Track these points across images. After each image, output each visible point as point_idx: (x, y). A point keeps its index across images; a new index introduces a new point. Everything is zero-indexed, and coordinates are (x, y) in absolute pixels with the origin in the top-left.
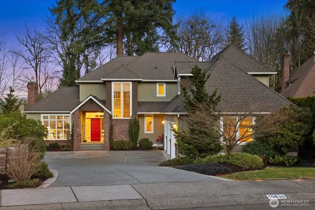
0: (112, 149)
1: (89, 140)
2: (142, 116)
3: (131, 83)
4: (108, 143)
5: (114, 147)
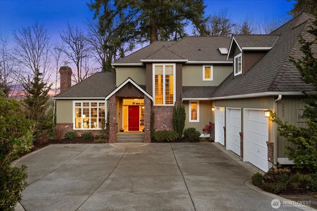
0: (153, 140)
1: (126, 130)
2: (187, 102)
3: (174, 65)
4: (149, 134)
5: (157, 138)
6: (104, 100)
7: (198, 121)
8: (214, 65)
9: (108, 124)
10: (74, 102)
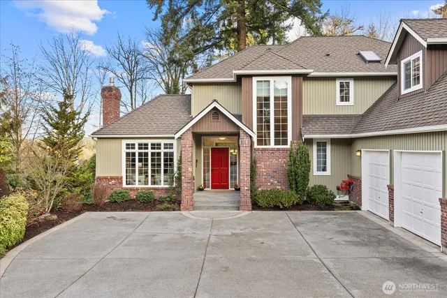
0: (256, 206)
1: (208, 188)
2: (310, 142)
3: (289, 79)
4: (249, 195)
5: (262, 202)
6: (173, 138)
7: (328, 172)
8: (356, 78)
9: (179, 179)
10: (124, 142)
